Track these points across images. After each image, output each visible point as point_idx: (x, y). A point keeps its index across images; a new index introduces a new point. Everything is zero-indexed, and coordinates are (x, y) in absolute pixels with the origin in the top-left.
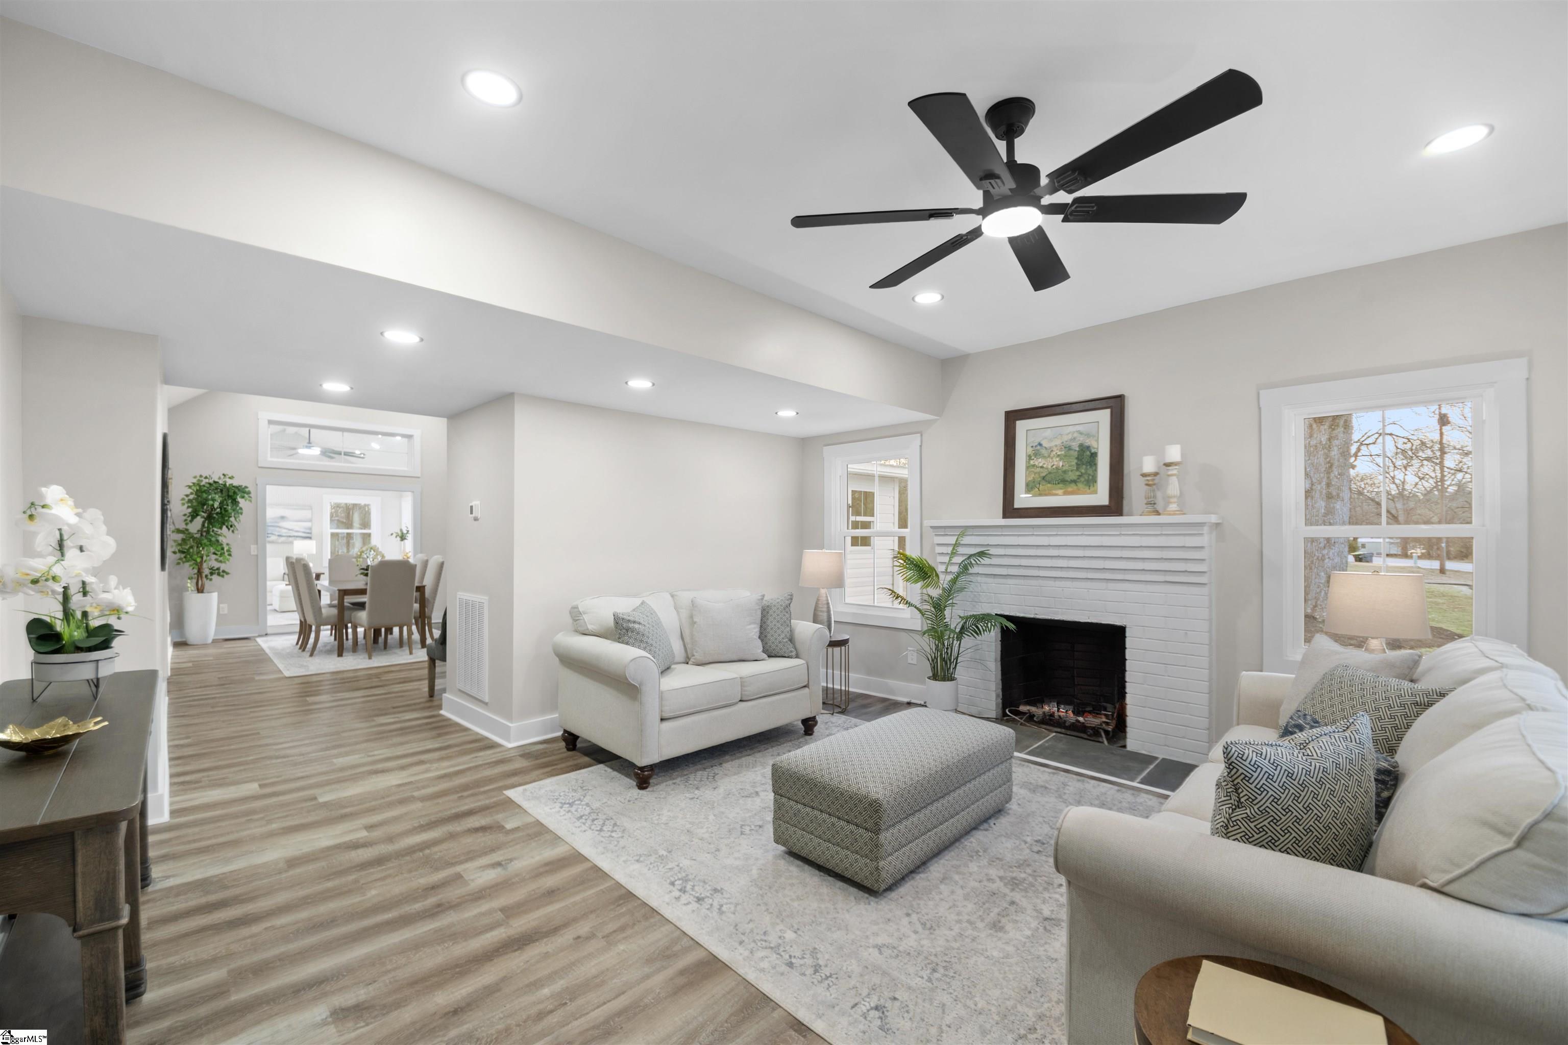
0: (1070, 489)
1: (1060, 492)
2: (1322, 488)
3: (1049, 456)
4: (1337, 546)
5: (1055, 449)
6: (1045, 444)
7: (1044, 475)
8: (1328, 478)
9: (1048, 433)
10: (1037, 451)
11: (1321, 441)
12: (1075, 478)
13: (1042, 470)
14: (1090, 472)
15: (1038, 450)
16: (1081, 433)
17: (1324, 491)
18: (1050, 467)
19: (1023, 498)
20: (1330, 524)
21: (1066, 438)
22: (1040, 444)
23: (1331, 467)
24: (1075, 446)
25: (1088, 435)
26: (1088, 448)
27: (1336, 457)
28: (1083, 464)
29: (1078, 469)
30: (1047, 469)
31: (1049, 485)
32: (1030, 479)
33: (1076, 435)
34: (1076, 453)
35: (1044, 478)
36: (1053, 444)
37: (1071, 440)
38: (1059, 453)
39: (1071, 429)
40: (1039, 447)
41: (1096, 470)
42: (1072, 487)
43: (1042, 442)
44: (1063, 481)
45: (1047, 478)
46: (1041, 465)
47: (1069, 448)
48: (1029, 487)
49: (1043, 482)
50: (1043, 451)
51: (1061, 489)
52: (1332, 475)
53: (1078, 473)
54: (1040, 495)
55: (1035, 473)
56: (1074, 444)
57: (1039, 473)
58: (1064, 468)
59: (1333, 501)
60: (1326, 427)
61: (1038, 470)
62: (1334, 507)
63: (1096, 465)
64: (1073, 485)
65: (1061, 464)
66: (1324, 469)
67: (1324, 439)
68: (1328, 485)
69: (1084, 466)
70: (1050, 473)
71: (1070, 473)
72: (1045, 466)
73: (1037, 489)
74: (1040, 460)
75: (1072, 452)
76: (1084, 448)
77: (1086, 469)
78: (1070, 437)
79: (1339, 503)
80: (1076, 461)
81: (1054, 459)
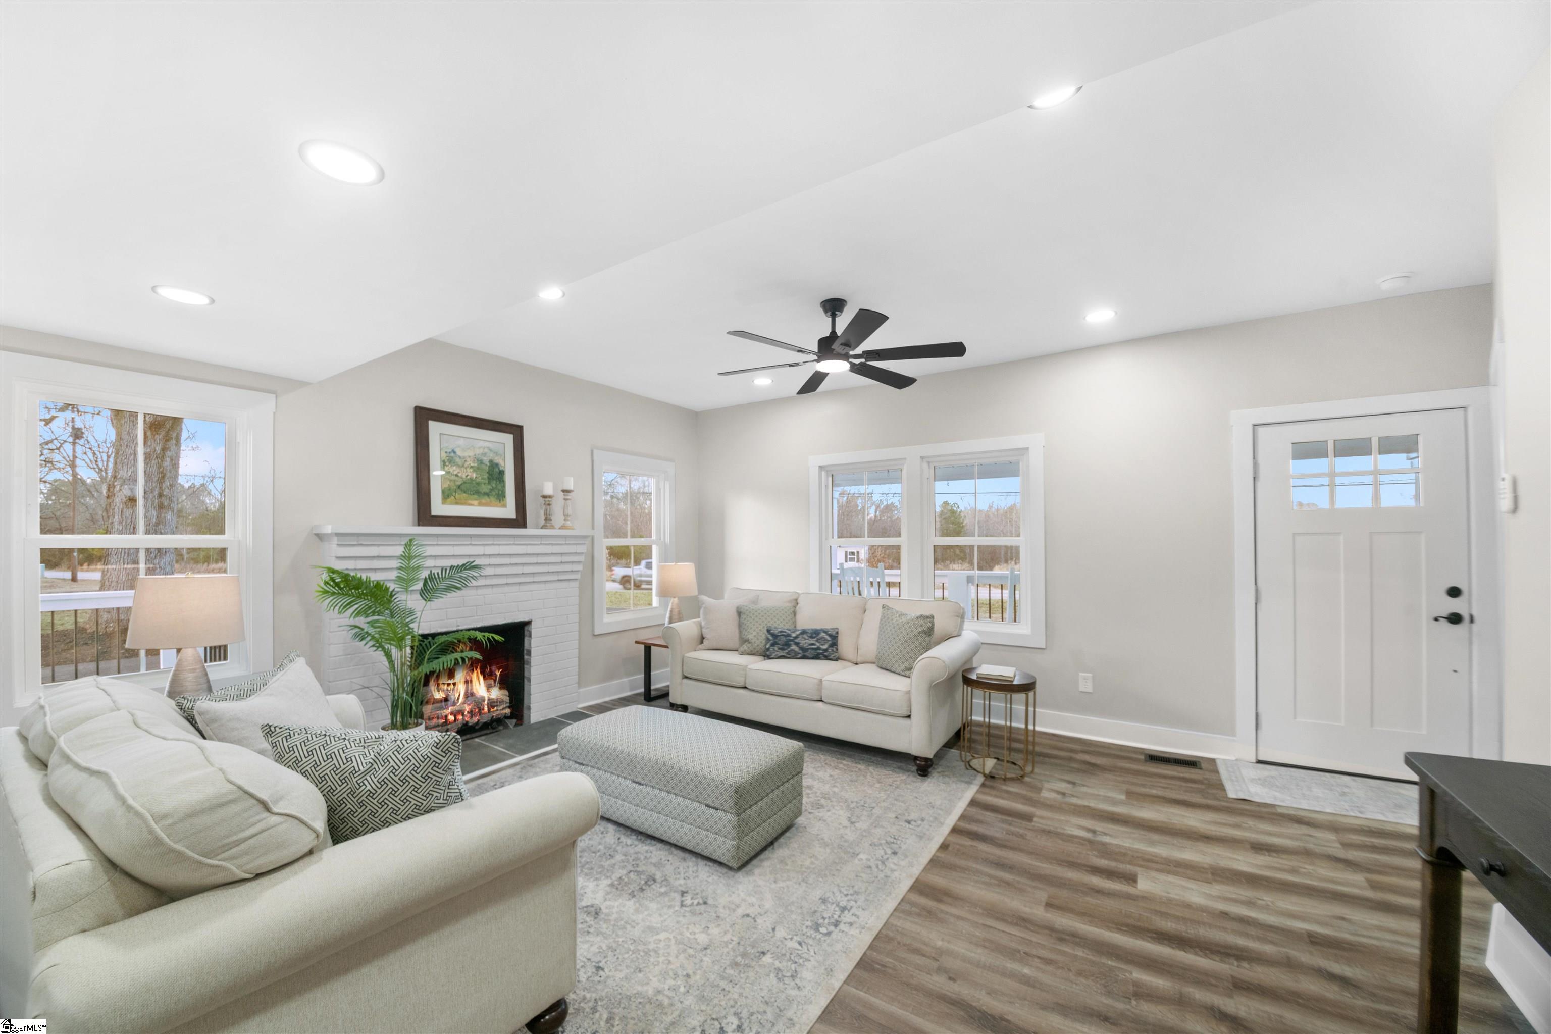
0: (483, 501)
1: (476, 502)
2: (154, 497)
3: (463, 466)
4: (168, 555)
5: (468, 460)
6: (459, 453)
7: (459, 483)
8: (161, 488)
9: (461, 442)
10: (449, 460)
11: (155, 450)
12: (487, 491)
13: (456, 478)
14: (499, 487)
15: (452, 457)
16: (490, 450)
17: (156, 501)
18: (464, 476)
19: (438, 508)
20: (161, 533)
21: (478, 452)
22: (454, 452)
23: (163, 477)
24: (486, 460)
25: (496, 453)
26: (497, 465)
27: (169, 468)
28: (493, 479)
29: (489, 483)
30: (462, 478)
31: (464, 495)
32: (446, 485)
33: (486, 450)
34: (487, 468)
35: (459, 487)
36: (466, 454)
37: (482, 454)
38: (472, 465)
39: (481, 444)
40: (452, 455)
41: (504, 486)
42: (485, 500)
43: (456, 450)
44: (477, 493)
45: (463, 487)
46: (455, 473)
47: (481, 462)
48: (447, 495)
49: (459, 491)
50: (458, 460)
51: (476, 500)
52: (164, 486)
53: (489, 487)
54: (457, 503)
55: (451, 481)
56: (485, 458)
57: (455, 481)
58: (478, 480)
59: (164, 511)
60: (161, 437)
61: (453, 478)
62: (165, 517)
63: (504, 481)
64: (486, 497)
65: (474, 475)
66: (156, 478)
67: (158, 449)
68: (160, 495)
69: (495, 482)
70: (465, 483)
71: (483, 485)
72: (460, 475)
73: (453, 498)
74: (455, 468)
75: (483, 466)
76: (493, 465)
77: (496, 485)
78: (481, 451)
79: (170, 513)
80: (487, 475)
81: (468, 469)
